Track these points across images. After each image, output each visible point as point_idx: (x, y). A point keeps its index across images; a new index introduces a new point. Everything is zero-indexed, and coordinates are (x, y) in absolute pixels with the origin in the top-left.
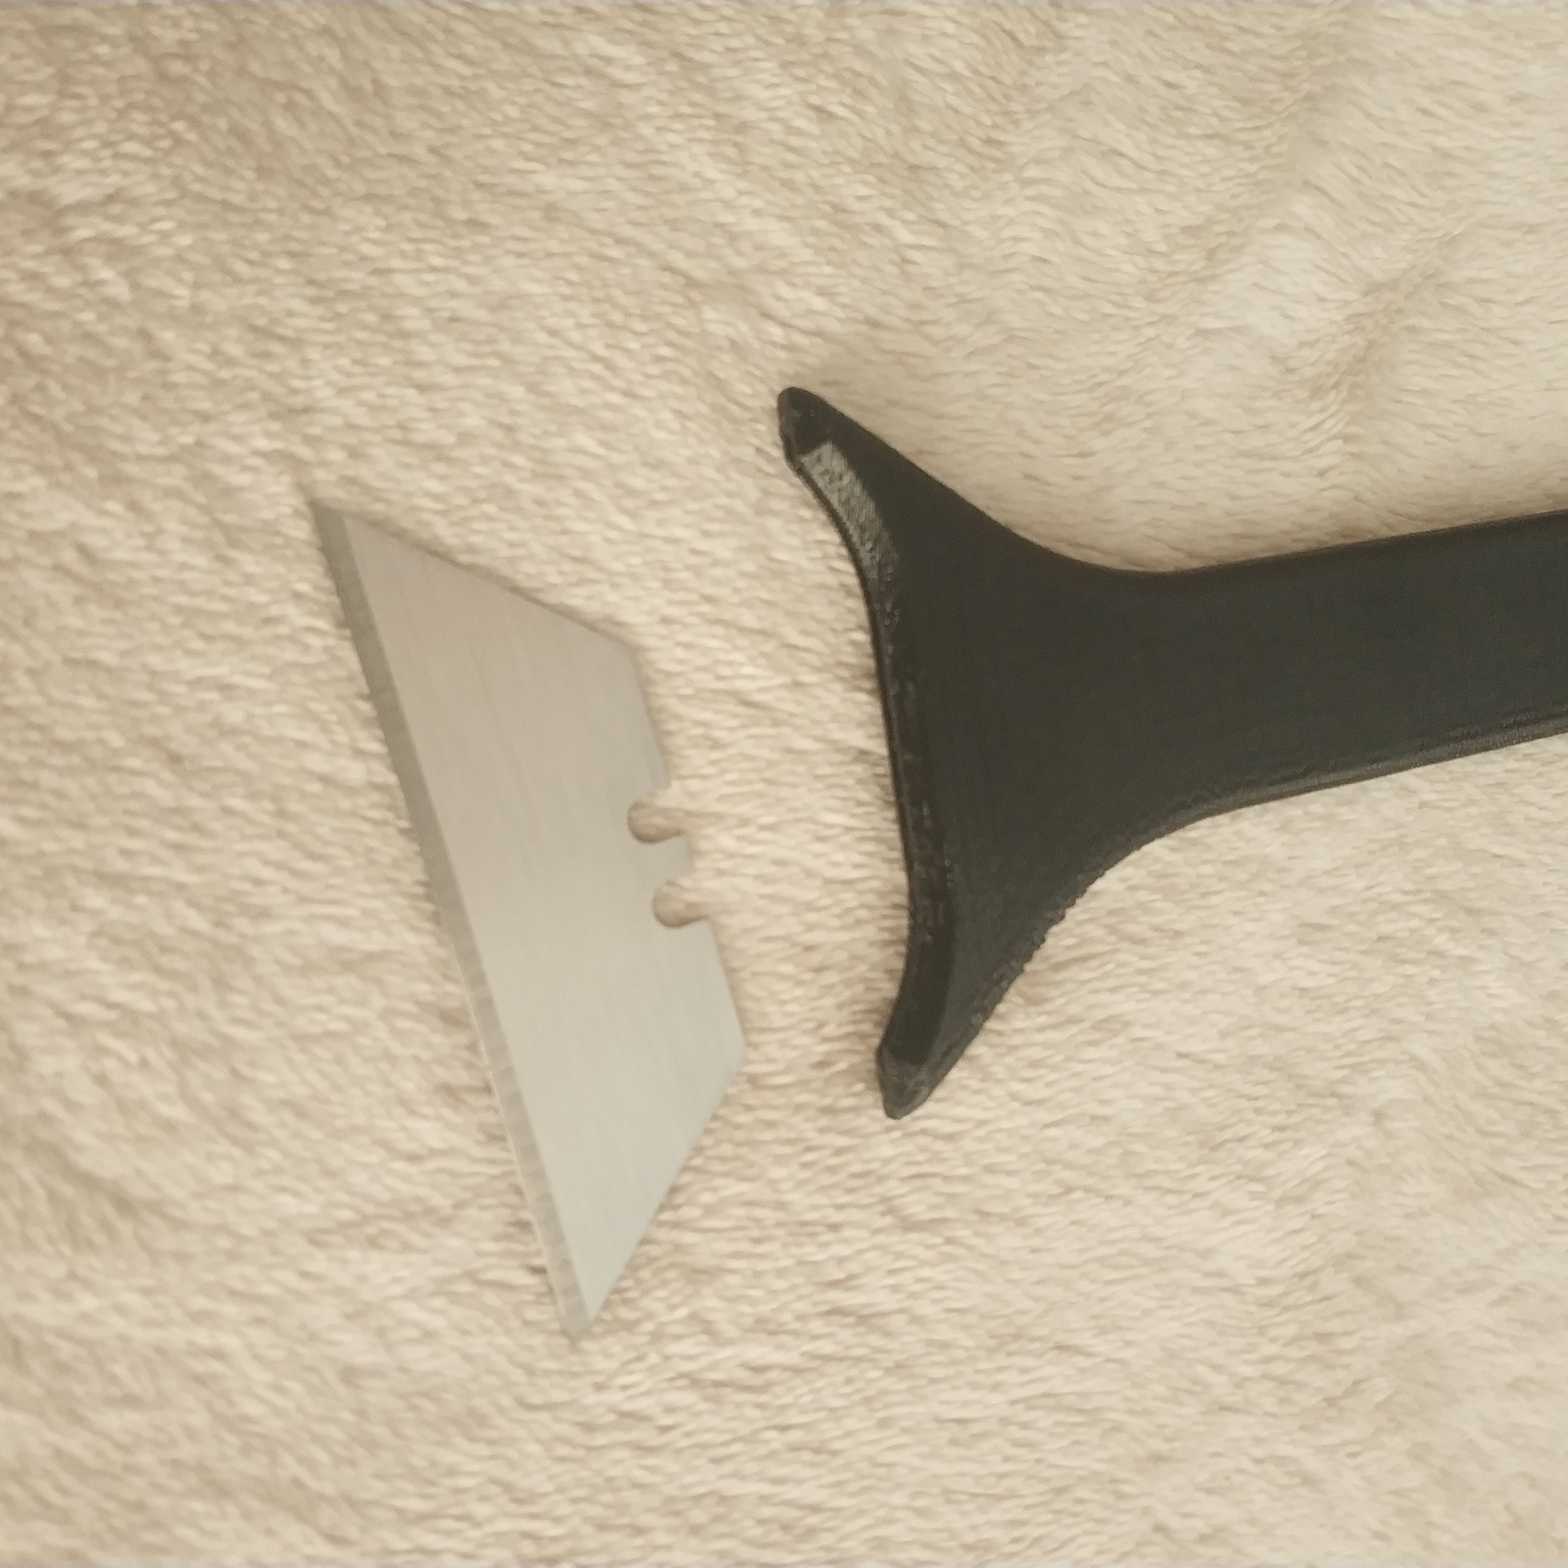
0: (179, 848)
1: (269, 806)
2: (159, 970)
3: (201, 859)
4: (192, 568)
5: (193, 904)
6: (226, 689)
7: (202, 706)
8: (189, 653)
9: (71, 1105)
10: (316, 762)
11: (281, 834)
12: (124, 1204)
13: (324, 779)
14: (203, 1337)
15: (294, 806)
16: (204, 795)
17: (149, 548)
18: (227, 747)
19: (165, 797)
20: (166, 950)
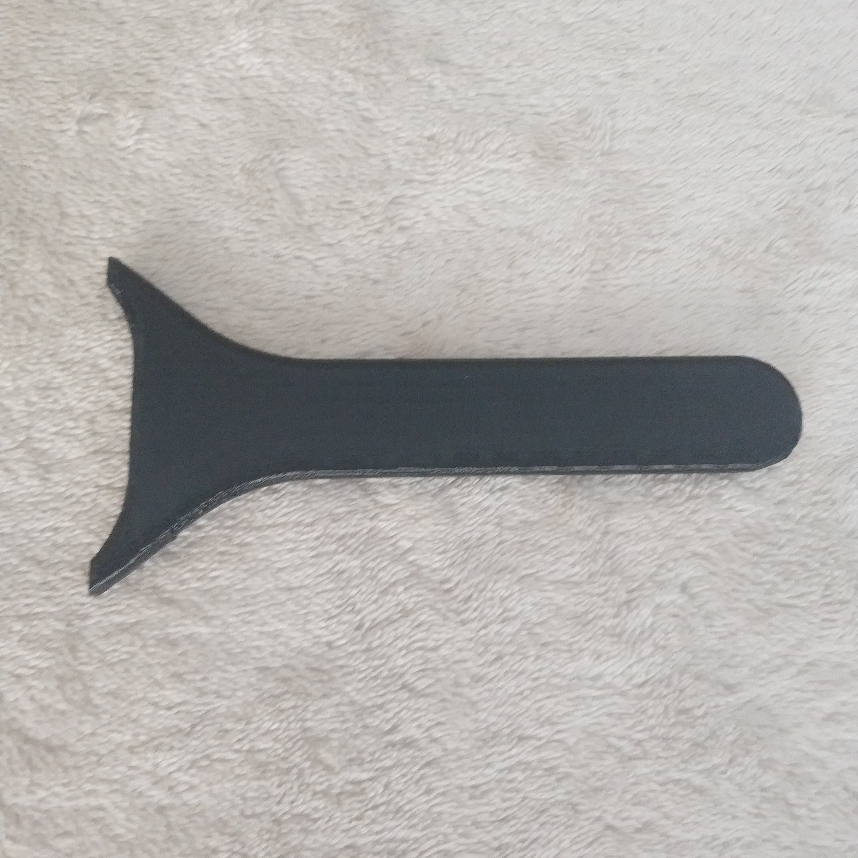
0: (48, 598)
2: (47, 649)
3: (57, 600)
5: (57, 619)
9: (23, 712)
12: (50, 749)
14: (93, 802)
16: (54, 574)
18: (59, 553)
19: (38, 579)
20: (49, 640)
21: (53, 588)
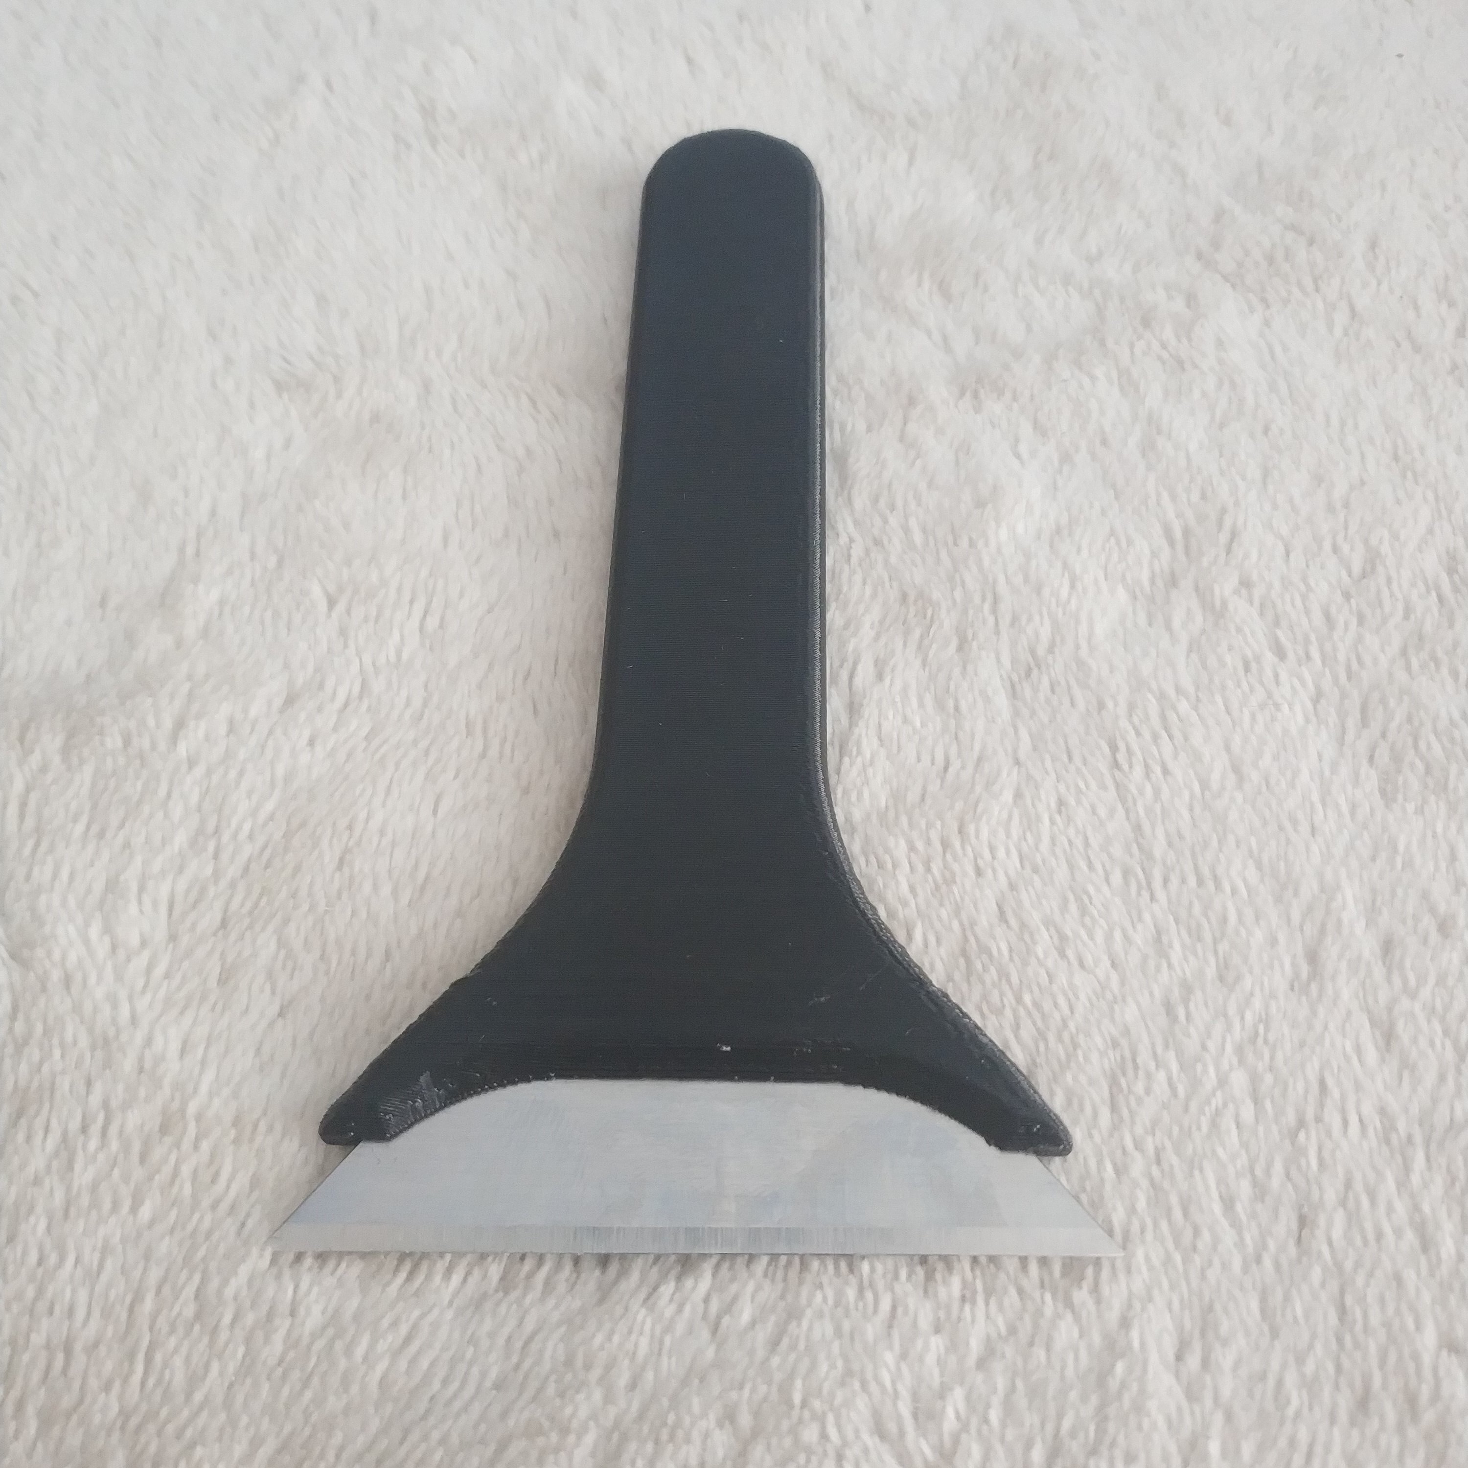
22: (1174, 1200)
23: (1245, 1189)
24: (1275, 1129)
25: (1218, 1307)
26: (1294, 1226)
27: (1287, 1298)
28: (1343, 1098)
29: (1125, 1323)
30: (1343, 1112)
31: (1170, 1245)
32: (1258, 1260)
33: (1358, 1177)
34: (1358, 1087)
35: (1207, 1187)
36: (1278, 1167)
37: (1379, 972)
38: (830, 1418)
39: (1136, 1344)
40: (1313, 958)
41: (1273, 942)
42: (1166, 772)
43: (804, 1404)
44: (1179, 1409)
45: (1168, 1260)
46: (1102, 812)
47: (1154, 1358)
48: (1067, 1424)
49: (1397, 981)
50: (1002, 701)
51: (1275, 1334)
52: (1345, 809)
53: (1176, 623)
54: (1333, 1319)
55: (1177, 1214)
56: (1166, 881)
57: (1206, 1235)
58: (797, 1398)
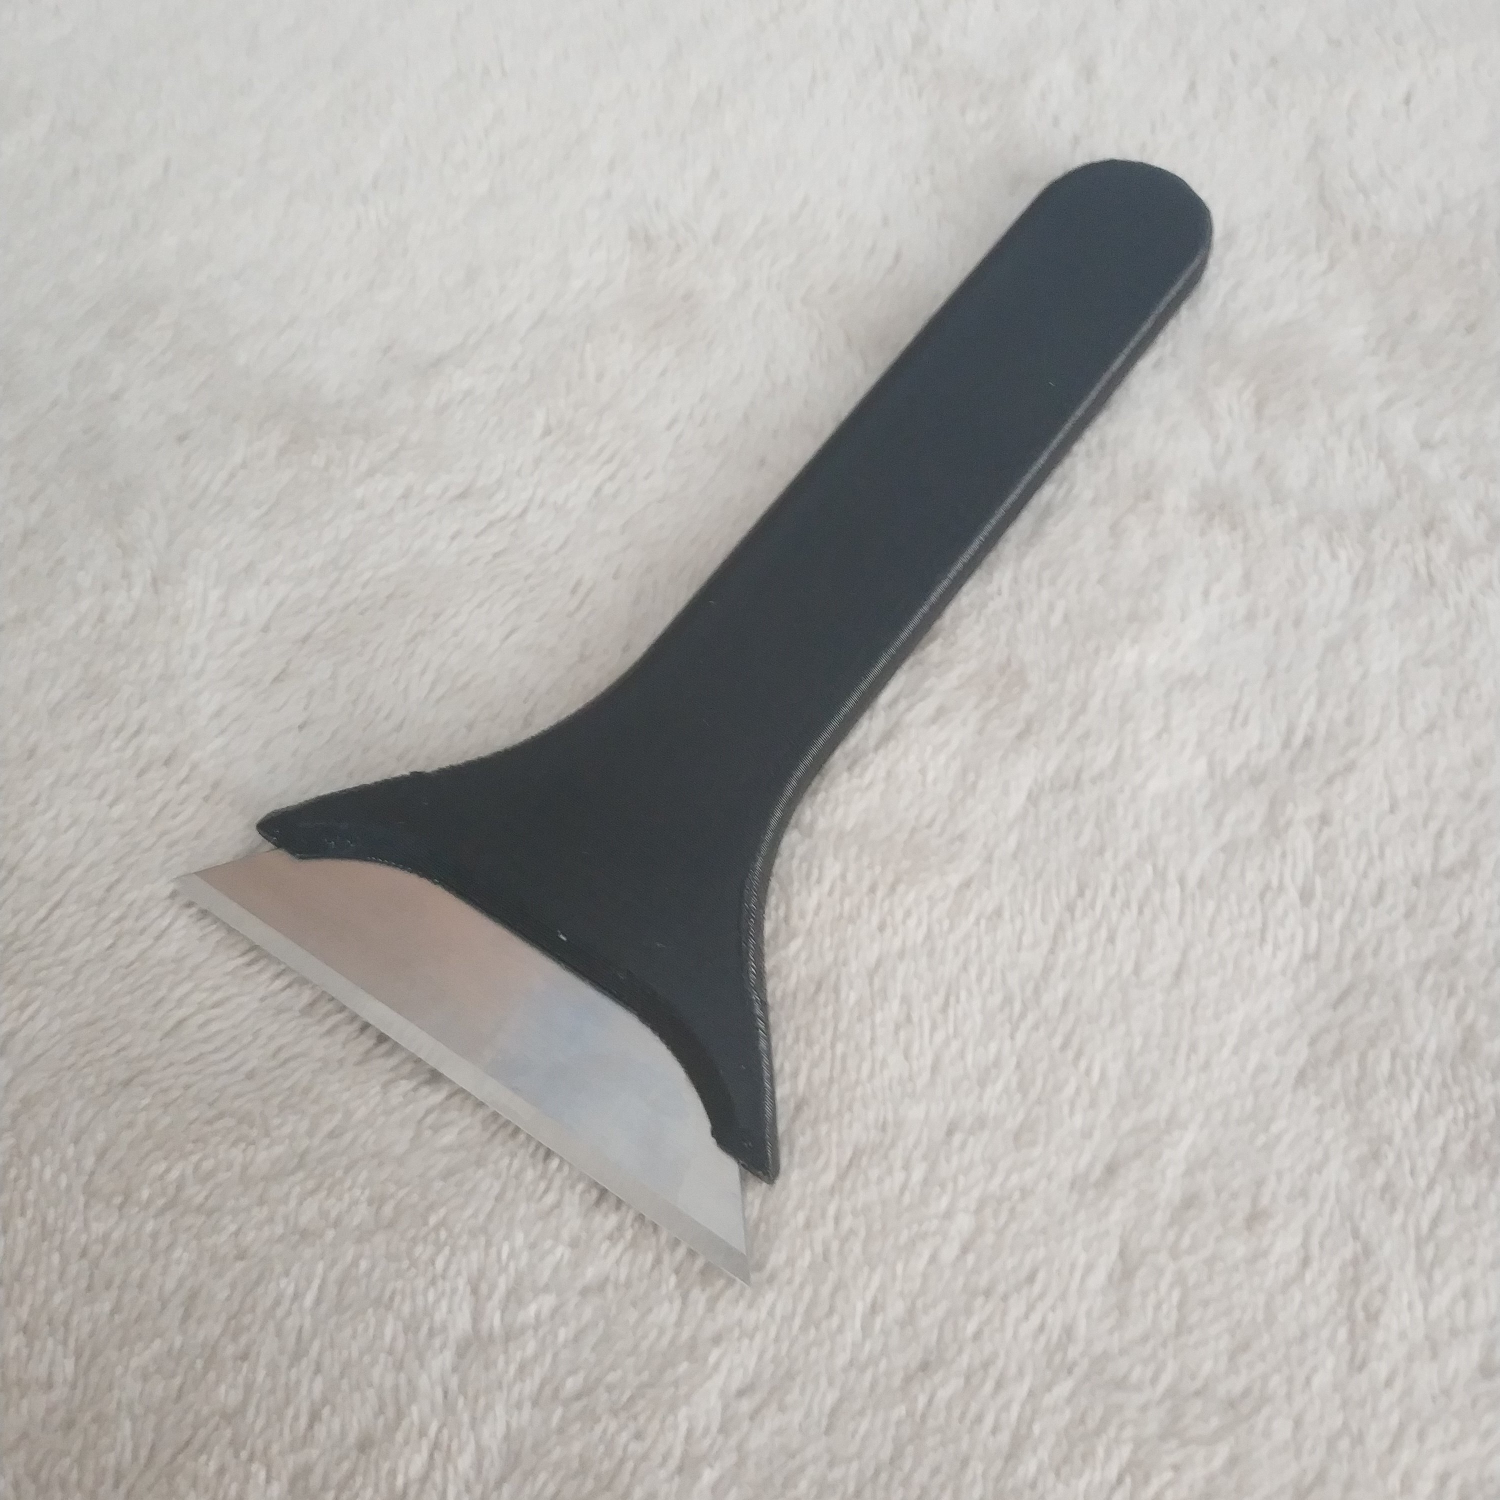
0: (999, 1385)
1: (980, 1300)
2: (1099, 1430)
3: (1013, 1370)
4: (773, 1307)
5: (1049, 1388)
6: (874, 1309)
7: (886, 1332)
8: (840, 1329)
10: (949, 1253)
11: (1005, 1298)
13: (965, 1250)
15: (983, 1281)
16: (960, 1351)
17: (752, 1338)
18: (924, 1321)
19: (955, 1384)
20: (1082, 1421)
21: (986, 1365)
22: (832, 1277)
23: (896, 1308)
24: (961, 1281)
25: (799, 1380)
26: (914, 1365)
27: (862, 1413)
28: (1042, 1296)
29: (717, 1340)
30: (1031, 1308)
31: (801, 1309)
32: (863, 1370)
33: (1000, 1363)
34: (1063, 1296)
35: (866, 1287)
36: (940, 1310)
37: (1160, 1218)
38: (447, 1251)
39: (712, 1359)
40: (1111, 1170)
41: (1087, 1134)
42: (1111, 939)
43: (437, 1228)
44: (706, 1431)
45: (788, 1319)
46: (1027, 939)
47: (718, 1380)
48: (612, 1377)
49: (1171, 1235)
50: (1017, 800)
51: (829, 1430)
52: (1251, 1066)
53: (1230, 818)
54: (886, 1454)
55: (826, 1290)
56: (1036, 1027)
57: (835, 1321)
58: (433, 1220)
